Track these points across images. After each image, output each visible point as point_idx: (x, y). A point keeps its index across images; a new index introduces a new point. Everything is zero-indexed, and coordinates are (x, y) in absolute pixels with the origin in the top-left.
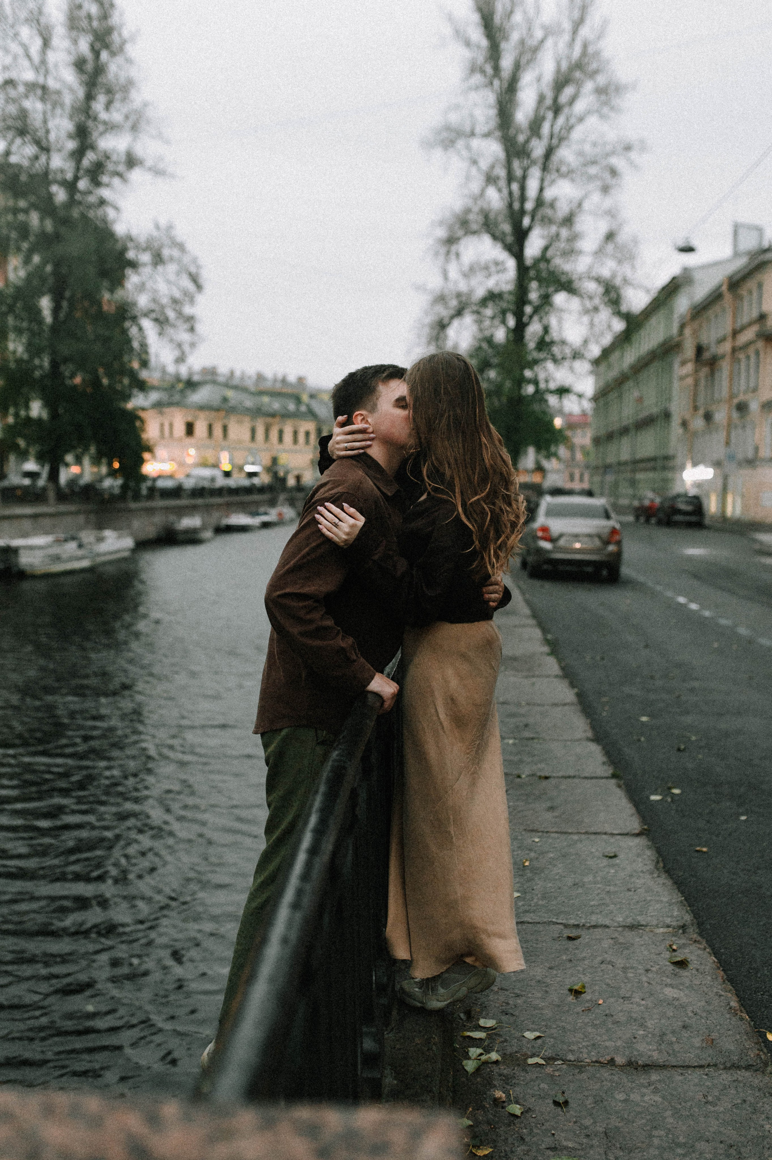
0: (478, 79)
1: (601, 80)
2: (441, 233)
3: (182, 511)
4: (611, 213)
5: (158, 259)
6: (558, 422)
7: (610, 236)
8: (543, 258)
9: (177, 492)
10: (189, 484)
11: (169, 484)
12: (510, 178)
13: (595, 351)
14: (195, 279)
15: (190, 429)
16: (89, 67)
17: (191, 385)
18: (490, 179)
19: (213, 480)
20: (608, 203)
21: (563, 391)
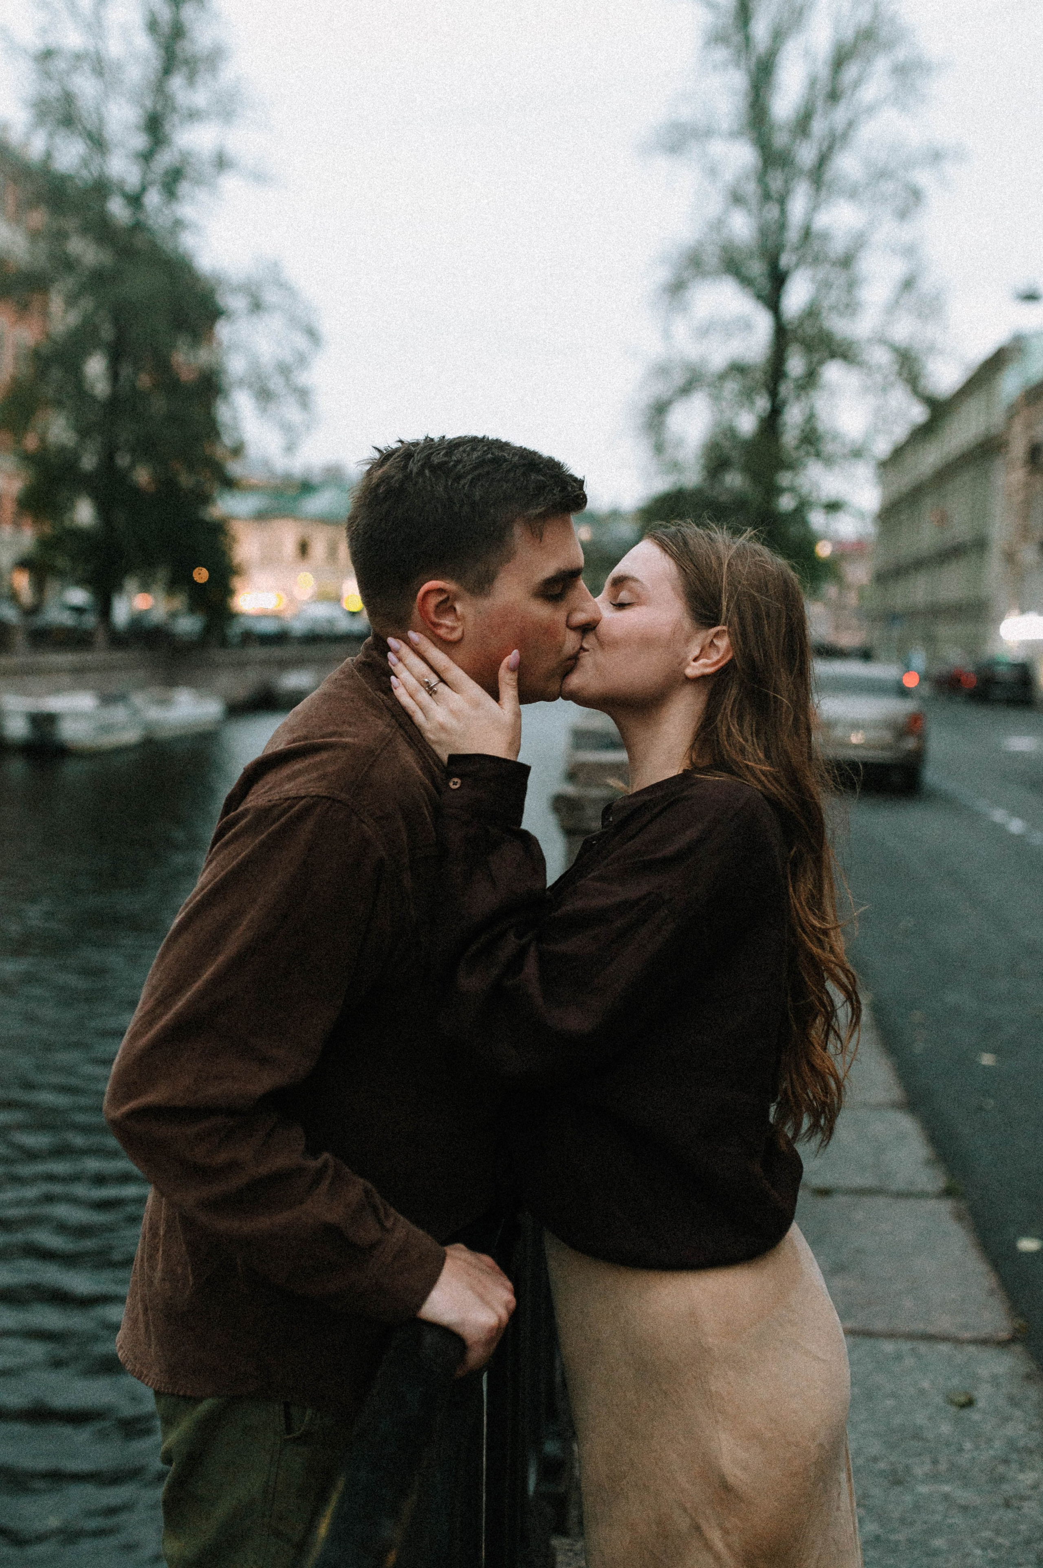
0: (721, 54)
1: (901, 54)
2: (663, 274)
3: (285, 665)
4: (910, 251)
5: (257, 306)
6: (824, 550)
7: (908, 284)
8: (812, 312)
9: (280, 638)
10: (298, 627)
11: (268, 627)
12: (766, 196)
13: (882, 447)
14: (312, 334)
15: (304, 549)
16: (165, 28)
17: (306, 487)
18: (737, 199)
19: (330, 621)
20: (905, 233)
21: (833, 507)
